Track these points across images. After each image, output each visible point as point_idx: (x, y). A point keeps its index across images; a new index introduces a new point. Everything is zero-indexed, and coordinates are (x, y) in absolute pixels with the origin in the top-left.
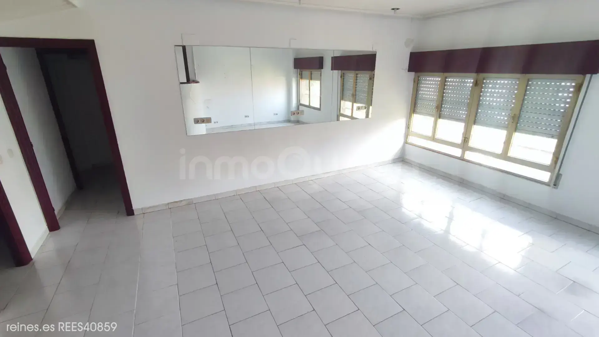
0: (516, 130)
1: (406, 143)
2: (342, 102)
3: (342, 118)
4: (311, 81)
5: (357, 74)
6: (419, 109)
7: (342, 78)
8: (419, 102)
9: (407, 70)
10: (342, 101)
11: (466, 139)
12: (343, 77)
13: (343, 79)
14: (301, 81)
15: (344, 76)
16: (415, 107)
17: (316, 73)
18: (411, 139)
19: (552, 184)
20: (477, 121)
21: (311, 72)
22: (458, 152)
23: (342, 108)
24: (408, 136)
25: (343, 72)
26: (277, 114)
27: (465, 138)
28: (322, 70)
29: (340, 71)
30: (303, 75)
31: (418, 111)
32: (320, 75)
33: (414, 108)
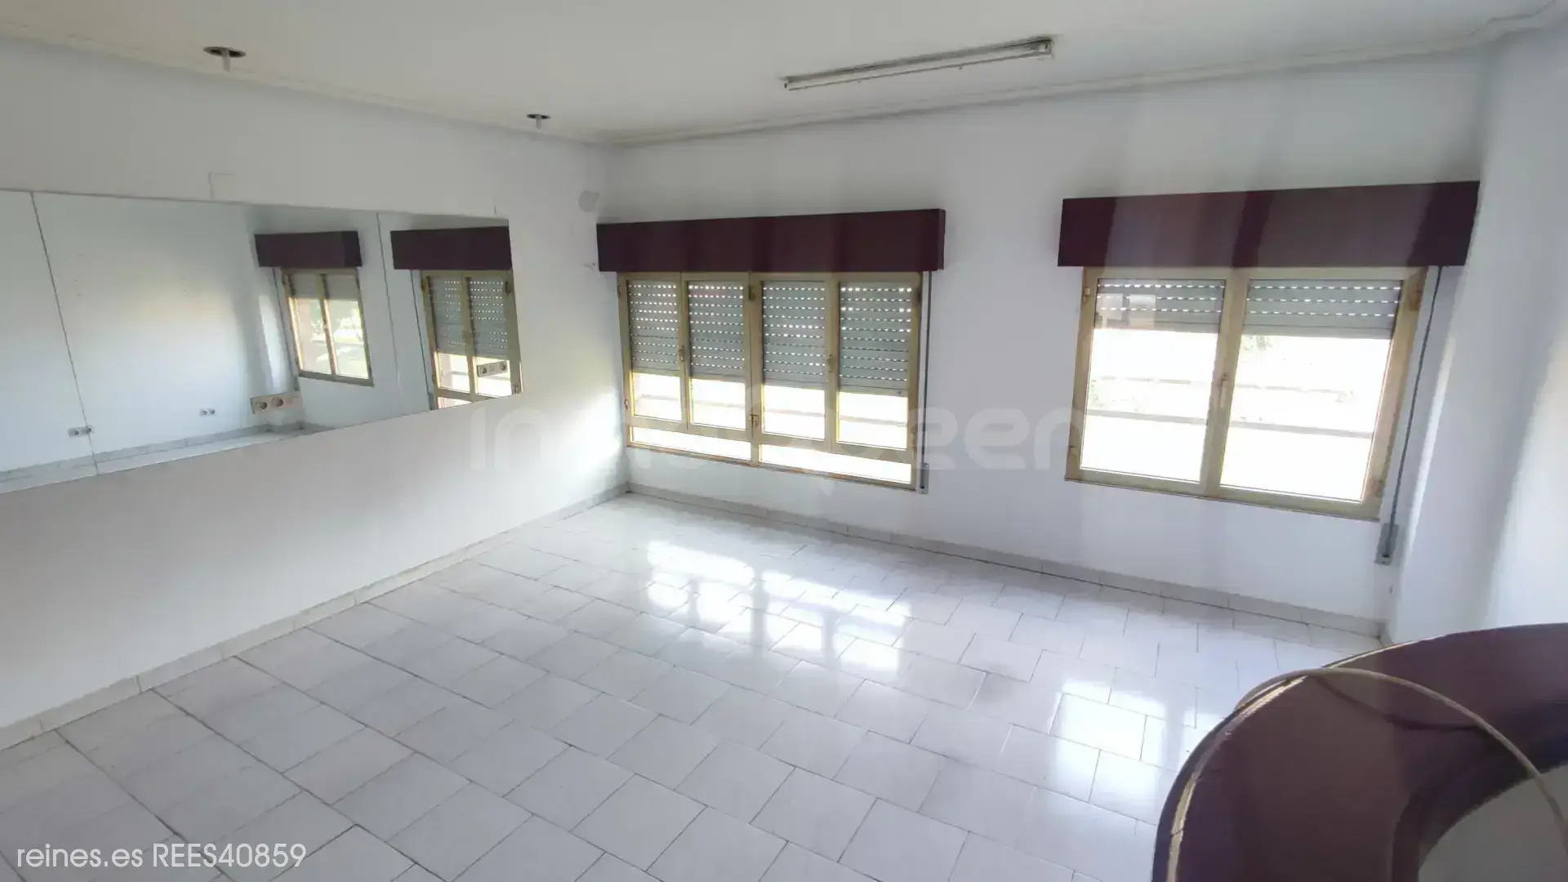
0: (839, 386)
1: (629, 446)
2: (439, 358)
3: (442, 402)
4: (325, 302)
5: (468, 279)
6: (642, 360)
7: (427, 289)
8: (641, 343)
9: (597, 267)
10: (435, 354)
11: (754, 418)
12: (427, 286)
13: (431, 292)
14: (294, 303)
15: (429, 286)
16: (632, 356)
17: (338, 278)
18: (640, 435)
19: (918, 488)
20: (768, 375)
21: (324, 276)
22: (741, 450)
23: (441, 375)
24: (631, 428)
25: (427, 273)
26: (213, 412)
27: (752, 416)
28: (359, 268)
29: (416, 272)
30: (297, 287)
31: (641, 364)
32: (354, 283)
33: (631, 359)
